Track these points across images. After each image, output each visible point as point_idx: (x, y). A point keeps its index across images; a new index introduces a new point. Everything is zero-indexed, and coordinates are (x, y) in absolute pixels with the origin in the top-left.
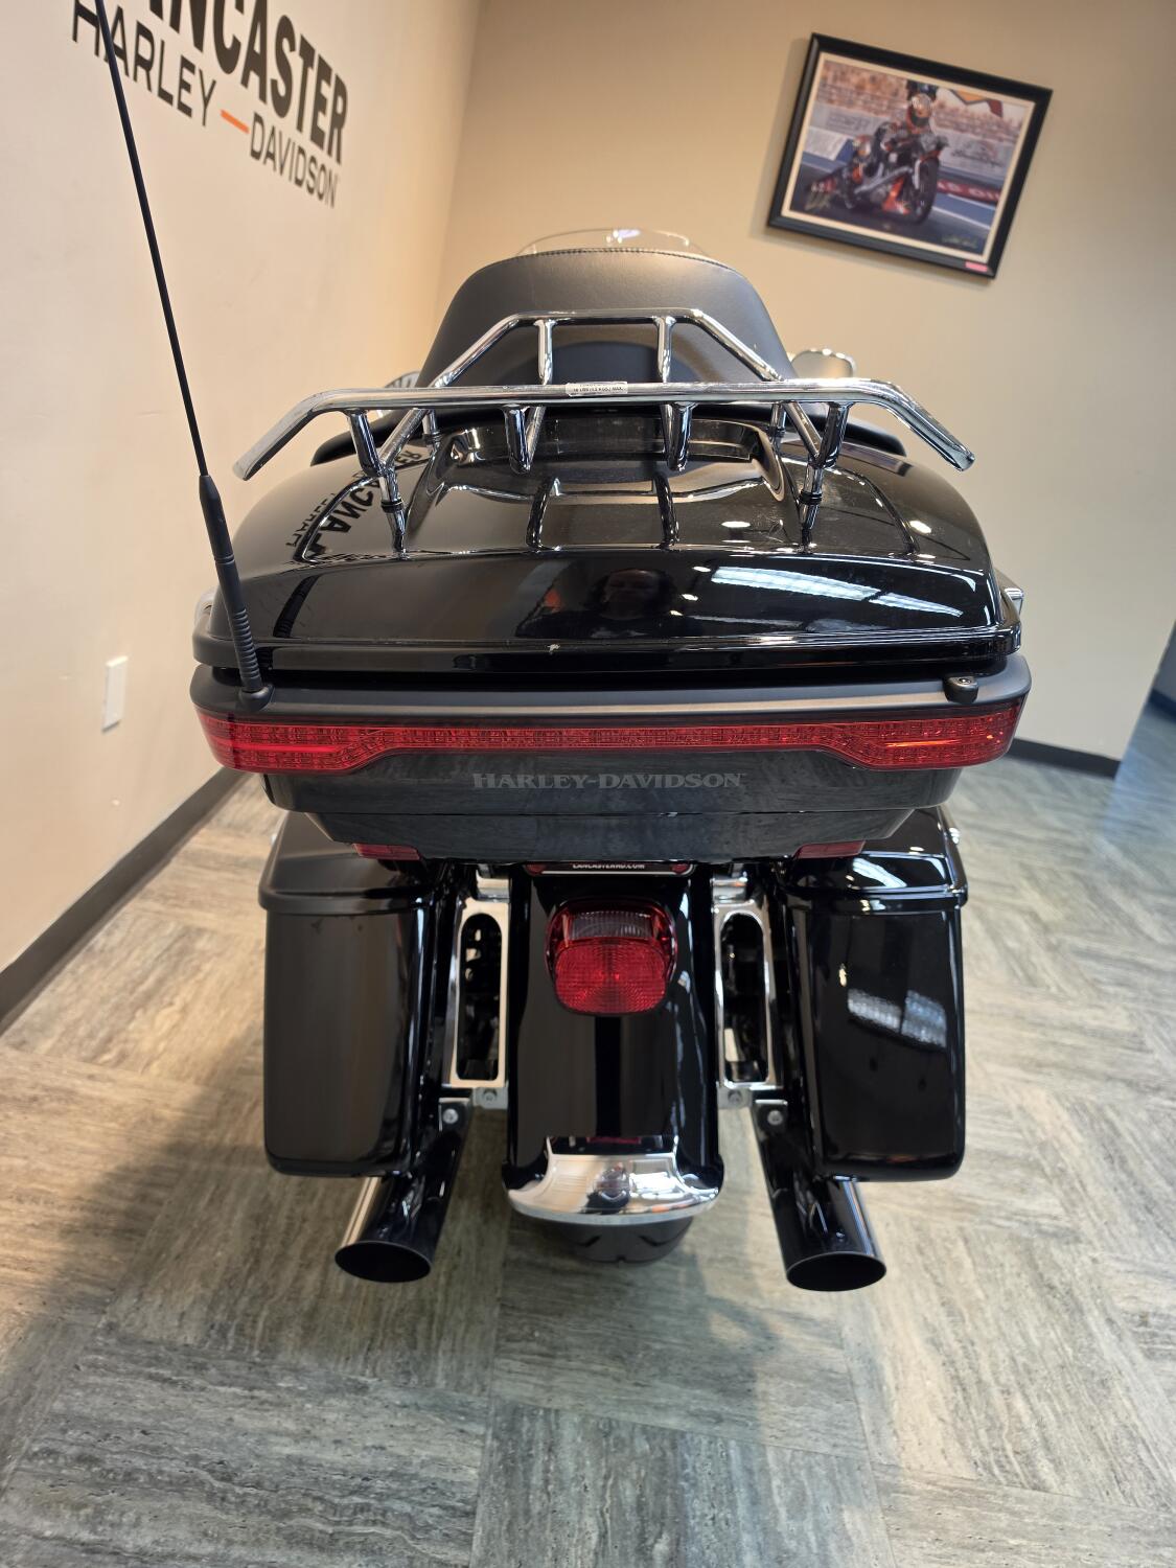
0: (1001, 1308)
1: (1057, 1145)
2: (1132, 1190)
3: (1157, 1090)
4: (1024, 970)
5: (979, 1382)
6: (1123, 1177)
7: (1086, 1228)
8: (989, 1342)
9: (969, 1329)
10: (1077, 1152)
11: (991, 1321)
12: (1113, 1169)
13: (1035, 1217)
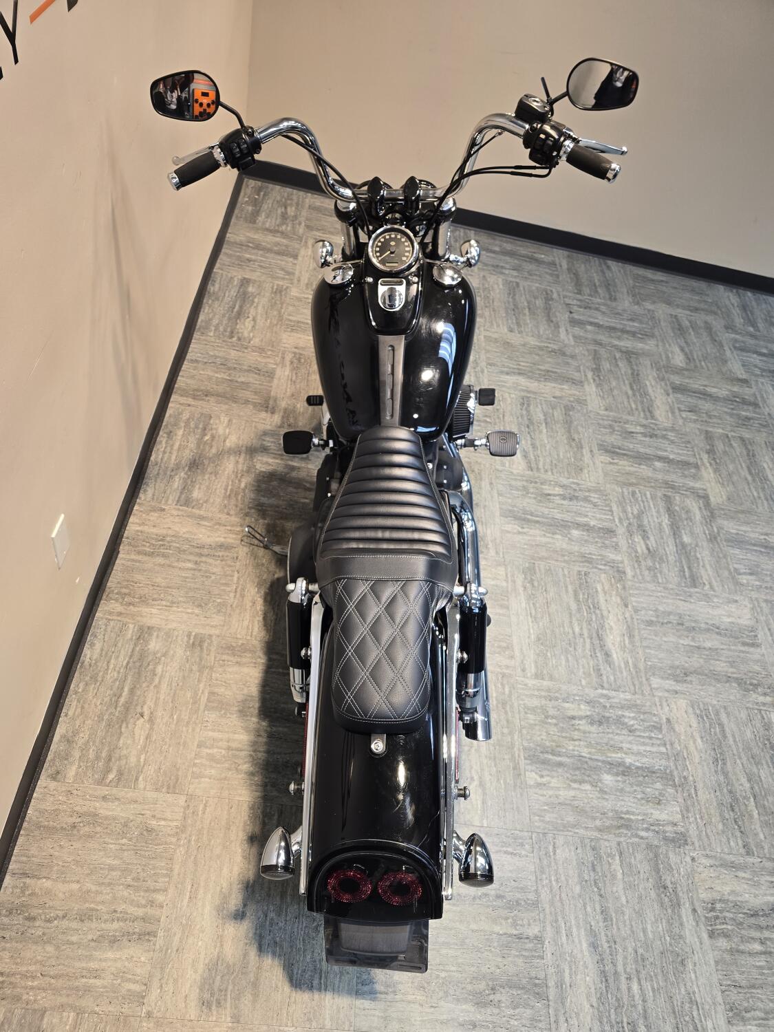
0: (635, 910)
1: (685, 754)
2: (725, 790)
3: (756, 686)
4: (689, 568)
5: (616, 973)
6: (722, 778)
7: (693, 832)
8: (624, 939)
9: (615, 931)
10: (697, 760)
11: (628, 922)
12: (716, 772)
13: (663, 826)
